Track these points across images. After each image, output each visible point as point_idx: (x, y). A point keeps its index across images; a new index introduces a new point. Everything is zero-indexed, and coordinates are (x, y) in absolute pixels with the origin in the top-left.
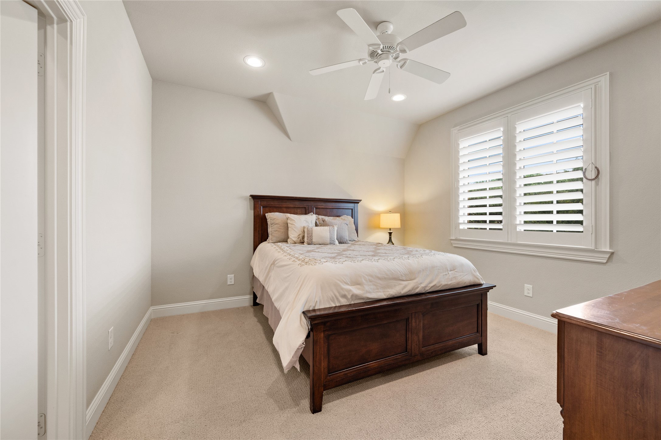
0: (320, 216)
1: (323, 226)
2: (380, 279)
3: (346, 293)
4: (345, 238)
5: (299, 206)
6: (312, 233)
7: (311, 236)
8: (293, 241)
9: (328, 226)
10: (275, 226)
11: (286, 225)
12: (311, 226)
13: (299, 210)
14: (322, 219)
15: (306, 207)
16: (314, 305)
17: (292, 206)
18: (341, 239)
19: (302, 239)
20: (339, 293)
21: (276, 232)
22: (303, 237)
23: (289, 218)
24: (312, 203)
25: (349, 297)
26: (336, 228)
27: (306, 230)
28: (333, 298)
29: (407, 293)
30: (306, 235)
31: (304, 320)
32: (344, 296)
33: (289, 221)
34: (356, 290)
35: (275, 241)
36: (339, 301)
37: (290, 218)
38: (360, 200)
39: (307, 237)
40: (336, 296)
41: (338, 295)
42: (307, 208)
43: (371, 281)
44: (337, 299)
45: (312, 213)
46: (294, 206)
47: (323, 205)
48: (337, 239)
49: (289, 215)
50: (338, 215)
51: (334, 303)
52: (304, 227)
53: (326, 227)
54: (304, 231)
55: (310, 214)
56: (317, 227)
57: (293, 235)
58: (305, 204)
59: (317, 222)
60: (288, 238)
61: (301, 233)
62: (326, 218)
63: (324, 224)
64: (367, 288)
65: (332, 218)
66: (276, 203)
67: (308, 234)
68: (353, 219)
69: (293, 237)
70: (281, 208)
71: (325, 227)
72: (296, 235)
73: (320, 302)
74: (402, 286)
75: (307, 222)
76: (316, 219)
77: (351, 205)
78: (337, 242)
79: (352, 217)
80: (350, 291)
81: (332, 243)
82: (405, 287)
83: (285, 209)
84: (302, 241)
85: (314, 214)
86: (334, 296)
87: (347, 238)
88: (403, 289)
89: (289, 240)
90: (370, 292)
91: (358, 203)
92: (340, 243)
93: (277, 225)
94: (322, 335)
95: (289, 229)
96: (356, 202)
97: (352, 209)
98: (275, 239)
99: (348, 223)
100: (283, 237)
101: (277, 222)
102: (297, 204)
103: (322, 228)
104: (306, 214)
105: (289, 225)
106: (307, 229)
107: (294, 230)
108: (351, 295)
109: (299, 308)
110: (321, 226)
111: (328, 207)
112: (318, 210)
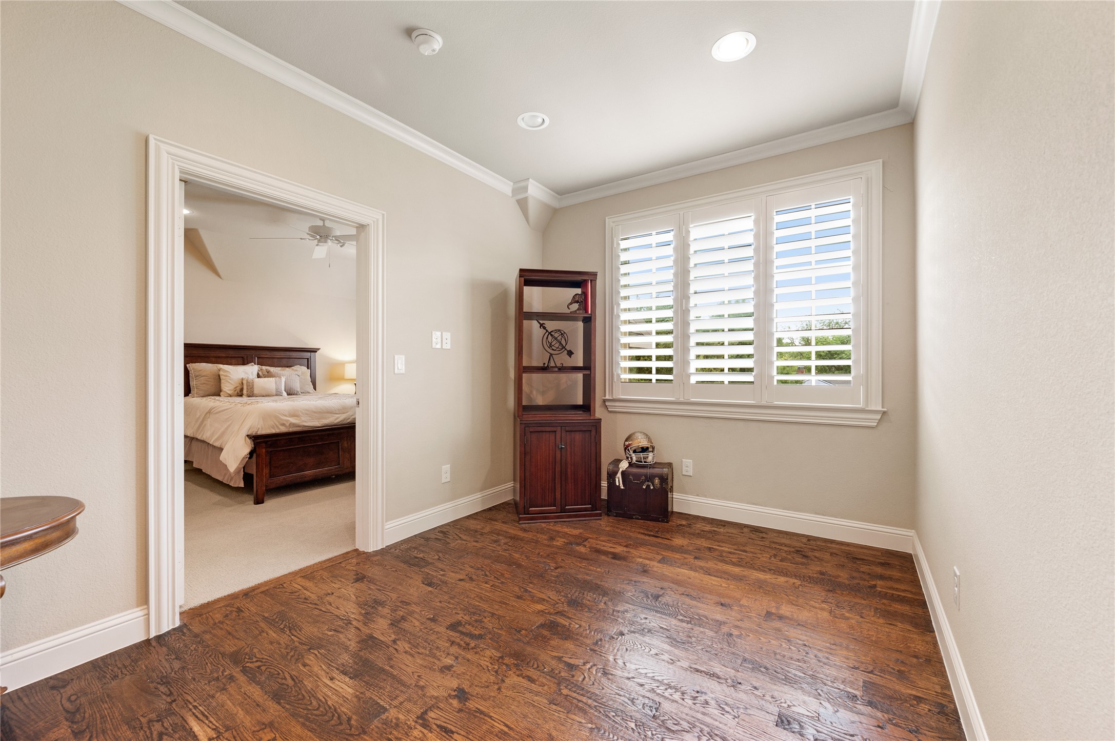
0: (263, 367)
1: (268, 377)
2: (315, 412)
3: (285, 422)
4: (296, 389)
5: (233, 356)
6: (253, 385)
7: (253, 388)
8: (228, 394)
9: (273, 377)
10: (201, 378)
11: (218, 377)
12: (251, 377)
13: (233, 361)
14: (266, 370)
15: (243, 356)
16: (256, 431)
17: (224, 355)
18: (290, 391)
19: (240, 392)
20: (279, 422)
21: (204, 385)
22: (242, 390)
23: (221, 369)
24: (253, 352)
25: (288, 425)
26: (283, 379)
27: (245, 382)
28: (273, 425)
29: (339, 422)
30: (245, 387)
31: (248, 440)
32: (283, 425)
33: (221, 373)
34: (293, 420)
35: (203, 395)
36: (279, 429)
37: (223, 369)
38: (319, 349)
39: (247, 389)
40: (276, 425)
41: (277, 424)
42: (246, 358)
43: (307, 414)
44: (277, 426)
45: (253, 364)
46: (227, 355)
47: (268, 354)
48: (285, 391)
49: (221, 366)
50: (289, 365)
51: (275, 430)
52: (242, 379)
53: (271, 379)
54: (242, 383)
55: (250, 364)
56: (259, 379)
57: (227, 387)
58: (242, 353)
59: (260, 373)
60: (221, 391)
61: (238, 385)
62: (272, 369)
63: (269, 375)
64: (303, 419)
65: (279, 368)
66: (202, 352)
67: (247, 386)
68: (309, 370)
69: (229, 390)
70: (208, 357)
71: (269, 378)
72: (232, 387)
73: (262, 428)
74: (335, 418)
75: (246, 373)
76: (259, 370)
77: (307, 355)
78: (285, 394)
79: (308, 369)
80: (289, 420)
81: (278, 394)
82: (337, 418)
83: (213, 359)
84: (240, 394)
85: (255, 364)
86: (273, 424)
87: (299, 390)
88: (335, 420)
89: (222, 393)
90: (306, 422)
91: (316, 352)
92: (288, 394)
93: (204, 377)
94: (264, 450)
95: (222, 381)
96: (314, 351)
97: (308, 359)
98: (202, 393)
99: (300, 374)
100: (213, 390)
101: (204, 374)
102: (231, 353)
103: (266, 379)
104: (244, 364)
105: (221, 377)
106: (247, 380)
107: (229, 383)
108: (289, 423)
109: (244, 432)
110: (265, 377)
111: (275, 357)
112: (261, 360)
